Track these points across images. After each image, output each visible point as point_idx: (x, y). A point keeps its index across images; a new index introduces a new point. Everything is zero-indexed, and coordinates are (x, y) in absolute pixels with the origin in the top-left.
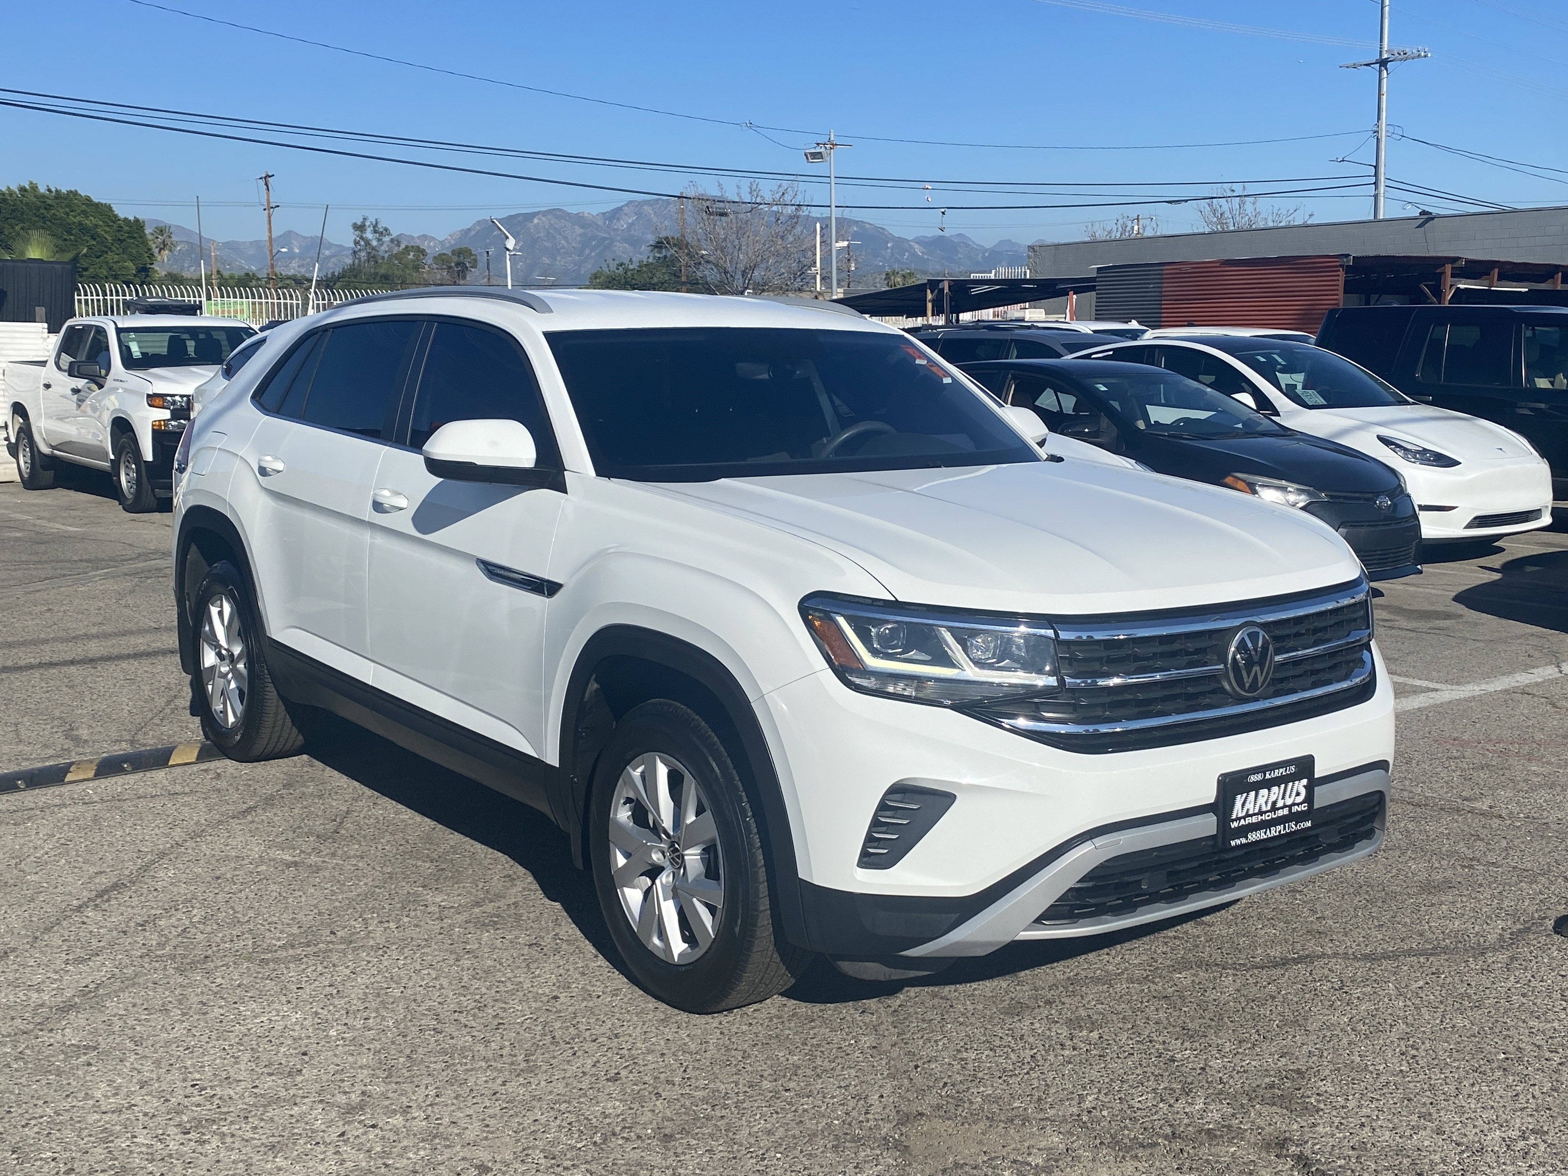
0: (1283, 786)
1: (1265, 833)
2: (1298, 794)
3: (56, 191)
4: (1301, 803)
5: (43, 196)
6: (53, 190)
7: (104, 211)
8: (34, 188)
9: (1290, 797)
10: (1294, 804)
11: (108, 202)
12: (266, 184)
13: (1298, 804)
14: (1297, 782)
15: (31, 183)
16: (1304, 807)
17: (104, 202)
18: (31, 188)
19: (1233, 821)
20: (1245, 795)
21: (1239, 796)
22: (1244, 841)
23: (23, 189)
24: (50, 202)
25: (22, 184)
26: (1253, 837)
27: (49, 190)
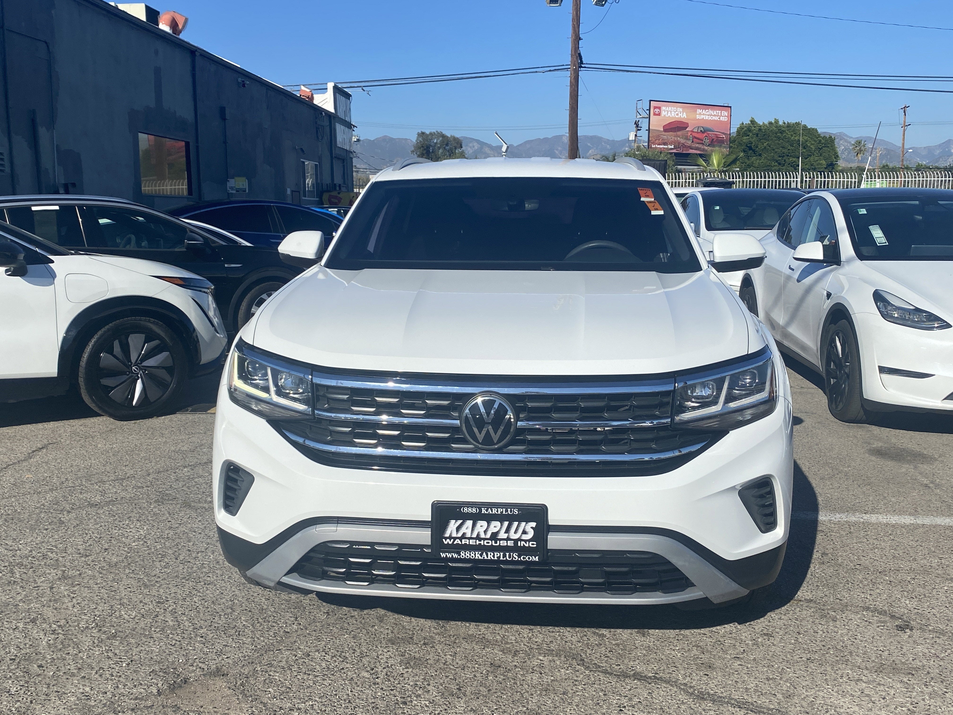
0: (506, 524)
1: (481, 555)
2: (524, 532)
3: (788, 123)
4: (529, 541)
5: (780, 126)
6: (786, 122)
7: (811, 133)
8: (777, 121)
9: (516, 532)
10: (520, 539)
11: (815, 127)
12: (905, 112)
13: (525, 541)
14: (523, 524)
15: (775, 119)
16: (533, 545)
17: (813, 127)
18: (775, 122)
19: (446, 538)
20: (460, 522)
21: (453, 522)
22: (455, 556)
23: (770, 123)
24: (784, 129)
25: (770, 121)
26: (464, 555)
27: (784, 123)
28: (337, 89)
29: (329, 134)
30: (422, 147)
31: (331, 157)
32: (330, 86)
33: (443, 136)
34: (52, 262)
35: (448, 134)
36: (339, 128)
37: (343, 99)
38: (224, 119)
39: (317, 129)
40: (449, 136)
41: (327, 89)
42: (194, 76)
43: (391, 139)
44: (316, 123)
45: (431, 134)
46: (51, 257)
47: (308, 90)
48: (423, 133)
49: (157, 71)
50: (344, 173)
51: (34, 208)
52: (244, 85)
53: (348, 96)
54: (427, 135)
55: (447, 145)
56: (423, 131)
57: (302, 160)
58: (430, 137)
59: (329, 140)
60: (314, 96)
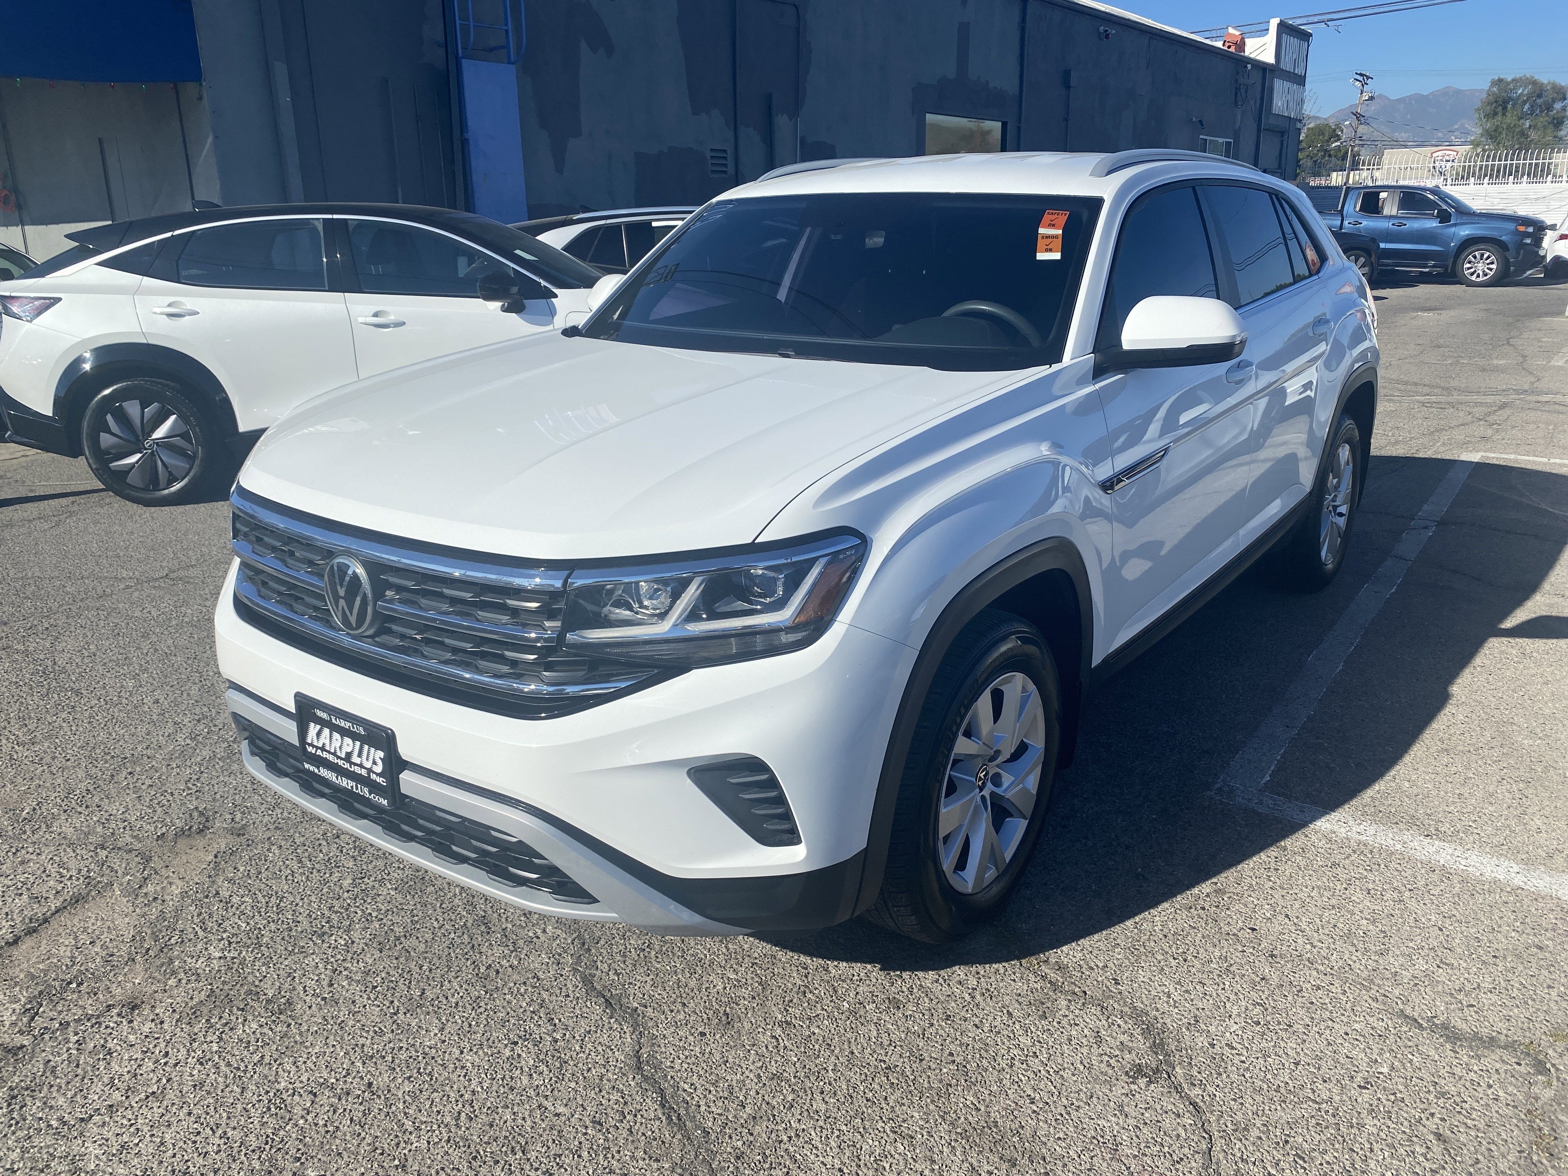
0: (358, 743)
1: (337, 778)
2: (375, 763)
4: (379, 775)
9: (367, 760)
10: (371, 770)
13: (376, 774)
16: (382, 781)
21: (313, 724)
22: (316, 770)
26: (323, 772)
28: (1284, 28)
29: (1258, 96)
30: (1496, 102)
31: (1259, 130)
32: (1274, 23)
33: (1534, 83)
34: (556, 296)
35: (1544, 79)
36: (1280, 86)
37: (1294, 41)
38: (1067, 86)
39: (1237, 89)
40: (1545, 82)
41: (1268, 30)
42: (1023, 30)
43: (1458, 92)
44: (1237, 81)
45: (1513, 80)
46: (556, 291)
47: (1237, 33)
48: (1500, 80)
49: (964, 29)
50: (1281, 150)
51: (654, 224)
52: (1107, 37)
53: (1305, 36)
54: (1508, 84)
55: (1539, 96)
56: (1501, 77)
57: (1201, 137)
58: (1511, 86)
59: (1258, 106)
60: (1247, 40)
